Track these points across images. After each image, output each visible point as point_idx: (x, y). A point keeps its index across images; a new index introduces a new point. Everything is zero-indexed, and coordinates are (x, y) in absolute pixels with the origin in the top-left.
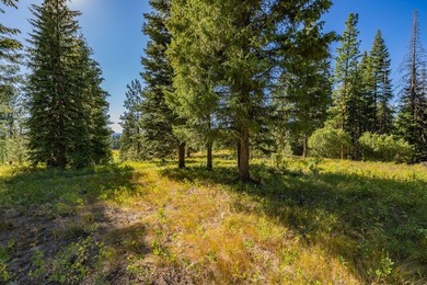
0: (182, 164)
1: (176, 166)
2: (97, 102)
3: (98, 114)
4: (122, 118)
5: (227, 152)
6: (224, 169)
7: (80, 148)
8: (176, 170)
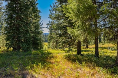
0: (79, 52)
1: (75, 53)
2: (35, 16)
3: (35, 23)
4: (48, 24)
5: (111, 45)
6: (107, 57)
7: (26, 41)
8: (75, 55)
